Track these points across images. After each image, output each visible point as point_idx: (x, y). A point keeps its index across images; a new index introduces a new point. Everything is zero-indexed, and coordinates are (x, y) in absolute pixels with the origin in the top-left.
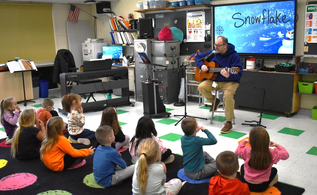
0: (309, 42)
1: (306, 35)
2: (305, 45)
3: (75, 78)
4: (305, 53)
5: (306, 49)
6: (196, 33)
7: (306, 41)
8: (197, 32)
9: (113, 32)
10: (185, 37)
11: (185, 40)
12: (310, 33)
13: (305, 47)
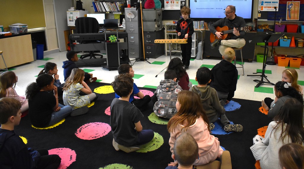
0: (261, 11)
1: (260, 5)
2: (259, 13)
3: (78, 38)
4: (259, 18)
5: (259, 15)
6: (172, 3)
7: (260, 9)
8: (174, 2)
9: (96, 2)
10: (163, 6)
11: (163, 8)
12: (262, 4)
13: (259, 14)
